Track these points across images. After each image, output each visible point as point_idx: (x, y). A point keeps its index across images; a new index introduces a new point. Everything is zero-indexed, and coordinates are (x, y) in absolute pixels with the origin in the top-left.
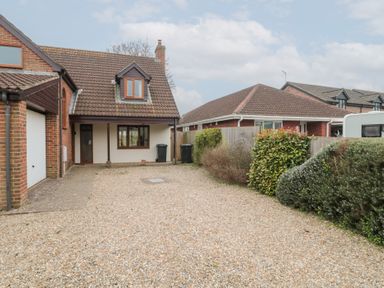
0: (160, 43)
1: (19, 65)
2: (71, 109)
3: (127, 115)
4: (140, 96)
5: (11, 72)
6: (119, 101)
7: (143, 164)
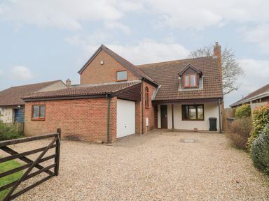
0: (217, 45)
1: (126, 79)
2: (153, 97)
3: (184, 98)
4: (195, 85)
5: (123, 83)
6: (180, 90)
7: (196, 131)
